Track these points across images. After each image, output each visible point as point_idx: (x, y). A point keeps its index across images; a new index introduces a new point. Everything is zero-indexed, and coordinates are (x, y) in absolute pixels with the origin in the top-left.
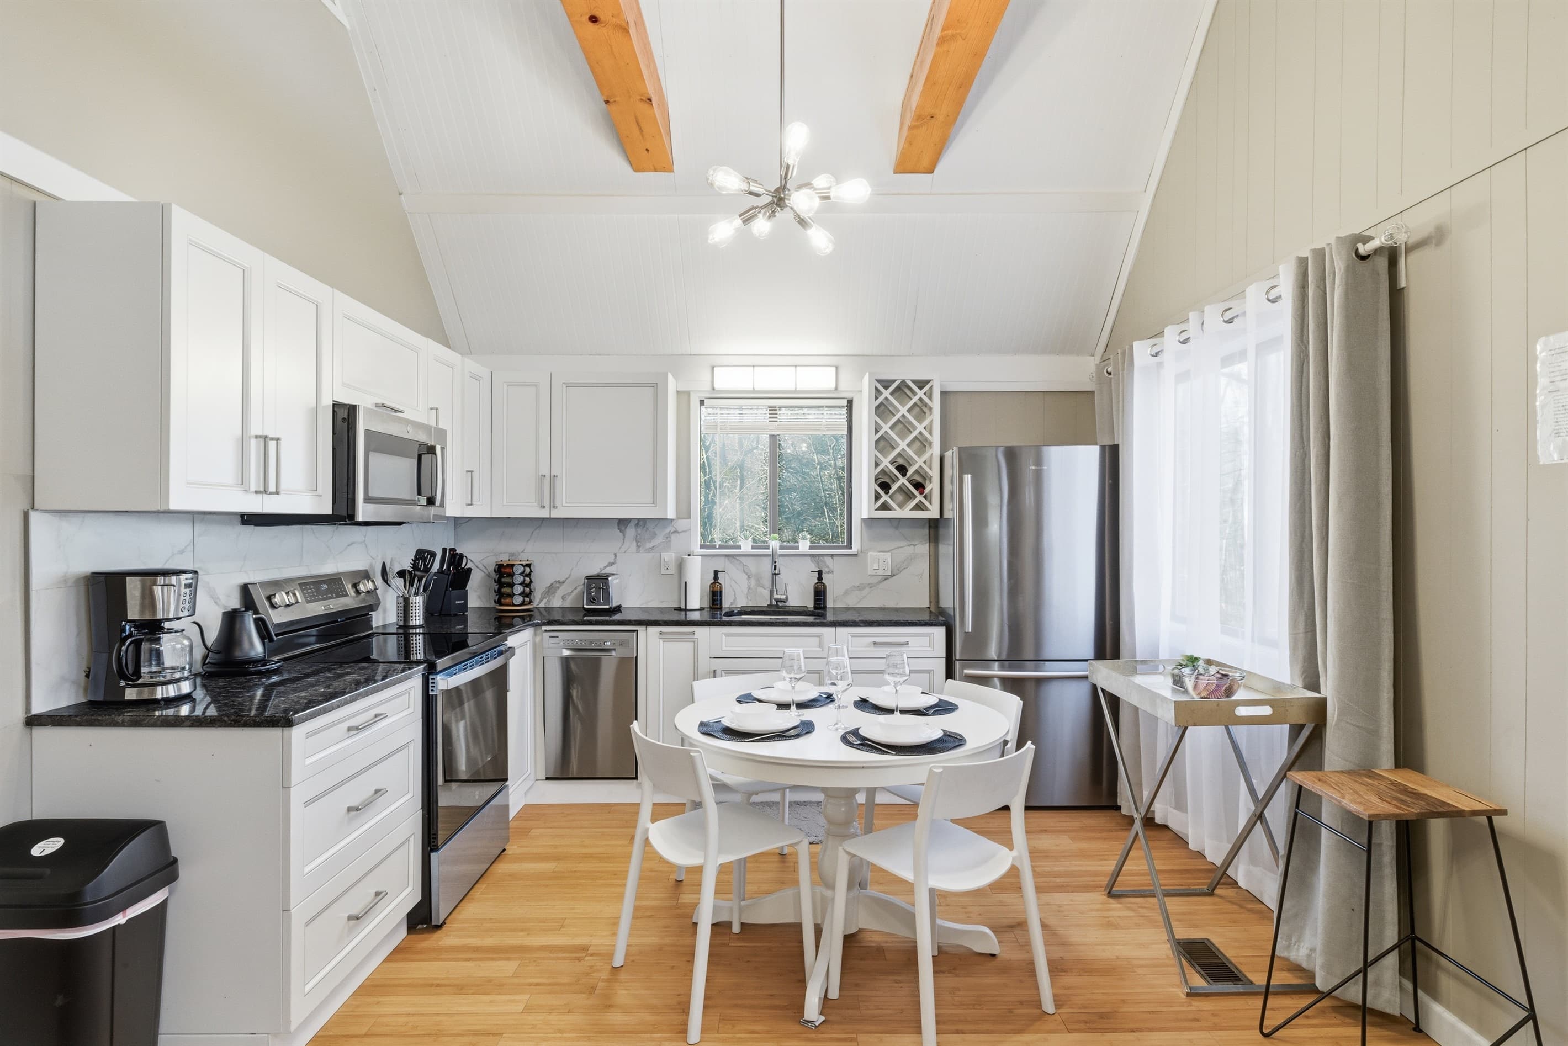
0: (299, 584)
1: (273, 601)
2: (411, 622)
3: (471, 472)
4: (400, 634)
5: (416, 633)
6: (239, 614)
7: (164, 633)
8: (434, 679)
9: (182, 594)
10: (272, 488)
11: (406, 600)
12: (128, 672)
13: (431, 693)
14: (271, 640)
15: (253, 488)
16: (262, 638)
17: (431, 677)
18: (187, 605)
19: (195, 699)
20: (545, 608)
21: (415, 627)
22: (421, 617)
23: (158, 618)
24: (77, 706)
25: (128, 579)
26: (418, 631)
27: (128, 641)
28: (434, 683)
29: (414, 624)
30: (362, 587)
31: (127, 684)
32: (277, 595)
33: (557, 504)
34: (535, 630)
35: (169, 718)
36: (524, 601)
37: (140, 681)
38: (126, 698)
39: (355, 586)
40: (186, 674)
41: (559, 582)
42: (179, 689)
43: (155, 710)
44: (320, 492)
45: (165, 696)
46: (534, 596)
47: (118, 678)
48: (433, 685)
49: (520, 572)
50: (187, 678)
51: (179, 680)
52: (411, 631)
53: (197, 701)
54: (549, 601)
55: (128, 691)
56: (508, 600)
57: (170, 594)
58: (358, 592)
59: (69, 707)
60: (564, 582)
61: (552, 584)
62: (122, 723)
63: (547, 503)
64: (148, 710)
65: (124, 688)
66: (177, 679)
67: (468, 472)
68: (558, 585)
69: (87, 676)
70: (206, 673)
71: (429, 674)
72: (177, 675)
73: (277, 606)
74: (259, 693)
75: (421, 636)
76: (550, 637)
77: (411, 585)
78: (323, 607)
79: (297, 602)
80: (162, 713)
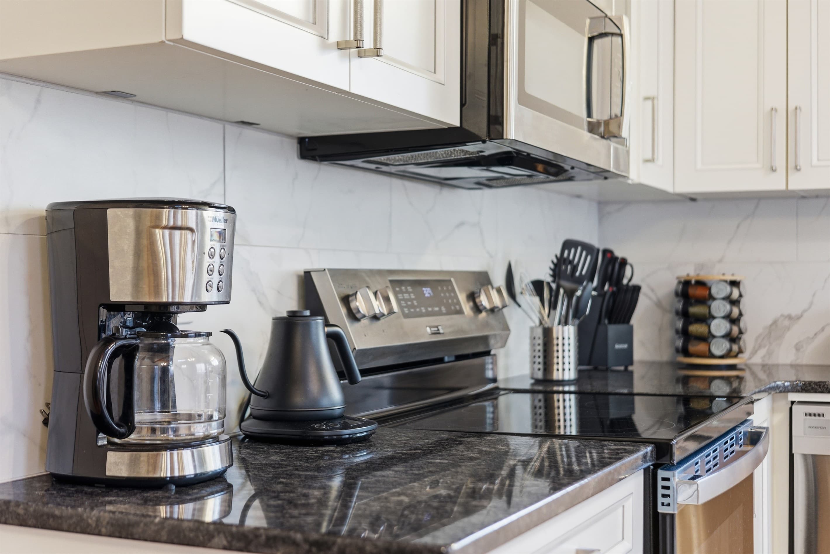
0: (391, 281)
1: (353, 305)
2: (555, 373)
3: (652, 99)
4: (539, 392)
5: (564, 392)
6: (299, 321)
7: (175, 336)
8: (667, 479)
9: (207, 251)
10: (368, 43)
11: (547, 333)
12: (112, 418)
13: (661, 510)
14: (353, 380)
15: (334, 36)
16: (341, 375)
17: (661, 474)
18: (216, 278)
19: (230, 486)
20: (764, 366)
21: (562, 383)
22: (572, 366)
23: (164, 300)
24: (29, 482)
25: (110, 212)
26: (567, 389)
27: (112, 348)
28: (668, 488)
29: (560, 378)
30: (483, 300)
31: (110, 443)
32: (359, 295)
33: (801, 163)
34: (774, 400)
35: (186, 524)
36: (730, 350)
37: (133, 438)
38: (108, 473)
39: (472, 297)
40: (214, 430)
41: (790, 317)
42: (202, 461)
43: (158, 502)
44: (440, 76)
45: (177, 474)
46: (744, 342)
47: (94, 428)
48: (666, 492)
49: (723, 295)
50: (216, 439)
51: (202, 441)
52: (555, 388)
53: (235, 488)
54: (770, 353)
55: (112, 457)
56: (701, 347)
57: (185, 250)
58: (477, 309)
59: (14, 483)
60: (799, 317)
61: (775, 322)
62: (97, 525)
63: (780, 163)
64: (146, 501)
65: (104, 450)
66: (196, 439)
67: (647, 99)
68: (787, 323)
69: (46, 422)
70: (247, 436)
71: (657, 466)
72: (199, 430)
73: (358, 316)
74: (336, 483)
75: (573, 396)
76: (807, 415)
77: (553, 306)
78: (428, 329)
79: (391, 312)
80: (172, 513)
